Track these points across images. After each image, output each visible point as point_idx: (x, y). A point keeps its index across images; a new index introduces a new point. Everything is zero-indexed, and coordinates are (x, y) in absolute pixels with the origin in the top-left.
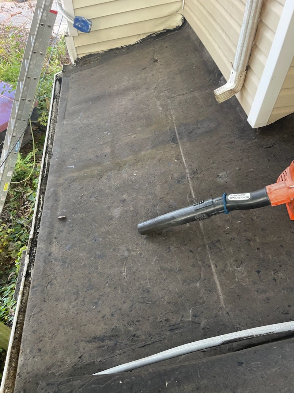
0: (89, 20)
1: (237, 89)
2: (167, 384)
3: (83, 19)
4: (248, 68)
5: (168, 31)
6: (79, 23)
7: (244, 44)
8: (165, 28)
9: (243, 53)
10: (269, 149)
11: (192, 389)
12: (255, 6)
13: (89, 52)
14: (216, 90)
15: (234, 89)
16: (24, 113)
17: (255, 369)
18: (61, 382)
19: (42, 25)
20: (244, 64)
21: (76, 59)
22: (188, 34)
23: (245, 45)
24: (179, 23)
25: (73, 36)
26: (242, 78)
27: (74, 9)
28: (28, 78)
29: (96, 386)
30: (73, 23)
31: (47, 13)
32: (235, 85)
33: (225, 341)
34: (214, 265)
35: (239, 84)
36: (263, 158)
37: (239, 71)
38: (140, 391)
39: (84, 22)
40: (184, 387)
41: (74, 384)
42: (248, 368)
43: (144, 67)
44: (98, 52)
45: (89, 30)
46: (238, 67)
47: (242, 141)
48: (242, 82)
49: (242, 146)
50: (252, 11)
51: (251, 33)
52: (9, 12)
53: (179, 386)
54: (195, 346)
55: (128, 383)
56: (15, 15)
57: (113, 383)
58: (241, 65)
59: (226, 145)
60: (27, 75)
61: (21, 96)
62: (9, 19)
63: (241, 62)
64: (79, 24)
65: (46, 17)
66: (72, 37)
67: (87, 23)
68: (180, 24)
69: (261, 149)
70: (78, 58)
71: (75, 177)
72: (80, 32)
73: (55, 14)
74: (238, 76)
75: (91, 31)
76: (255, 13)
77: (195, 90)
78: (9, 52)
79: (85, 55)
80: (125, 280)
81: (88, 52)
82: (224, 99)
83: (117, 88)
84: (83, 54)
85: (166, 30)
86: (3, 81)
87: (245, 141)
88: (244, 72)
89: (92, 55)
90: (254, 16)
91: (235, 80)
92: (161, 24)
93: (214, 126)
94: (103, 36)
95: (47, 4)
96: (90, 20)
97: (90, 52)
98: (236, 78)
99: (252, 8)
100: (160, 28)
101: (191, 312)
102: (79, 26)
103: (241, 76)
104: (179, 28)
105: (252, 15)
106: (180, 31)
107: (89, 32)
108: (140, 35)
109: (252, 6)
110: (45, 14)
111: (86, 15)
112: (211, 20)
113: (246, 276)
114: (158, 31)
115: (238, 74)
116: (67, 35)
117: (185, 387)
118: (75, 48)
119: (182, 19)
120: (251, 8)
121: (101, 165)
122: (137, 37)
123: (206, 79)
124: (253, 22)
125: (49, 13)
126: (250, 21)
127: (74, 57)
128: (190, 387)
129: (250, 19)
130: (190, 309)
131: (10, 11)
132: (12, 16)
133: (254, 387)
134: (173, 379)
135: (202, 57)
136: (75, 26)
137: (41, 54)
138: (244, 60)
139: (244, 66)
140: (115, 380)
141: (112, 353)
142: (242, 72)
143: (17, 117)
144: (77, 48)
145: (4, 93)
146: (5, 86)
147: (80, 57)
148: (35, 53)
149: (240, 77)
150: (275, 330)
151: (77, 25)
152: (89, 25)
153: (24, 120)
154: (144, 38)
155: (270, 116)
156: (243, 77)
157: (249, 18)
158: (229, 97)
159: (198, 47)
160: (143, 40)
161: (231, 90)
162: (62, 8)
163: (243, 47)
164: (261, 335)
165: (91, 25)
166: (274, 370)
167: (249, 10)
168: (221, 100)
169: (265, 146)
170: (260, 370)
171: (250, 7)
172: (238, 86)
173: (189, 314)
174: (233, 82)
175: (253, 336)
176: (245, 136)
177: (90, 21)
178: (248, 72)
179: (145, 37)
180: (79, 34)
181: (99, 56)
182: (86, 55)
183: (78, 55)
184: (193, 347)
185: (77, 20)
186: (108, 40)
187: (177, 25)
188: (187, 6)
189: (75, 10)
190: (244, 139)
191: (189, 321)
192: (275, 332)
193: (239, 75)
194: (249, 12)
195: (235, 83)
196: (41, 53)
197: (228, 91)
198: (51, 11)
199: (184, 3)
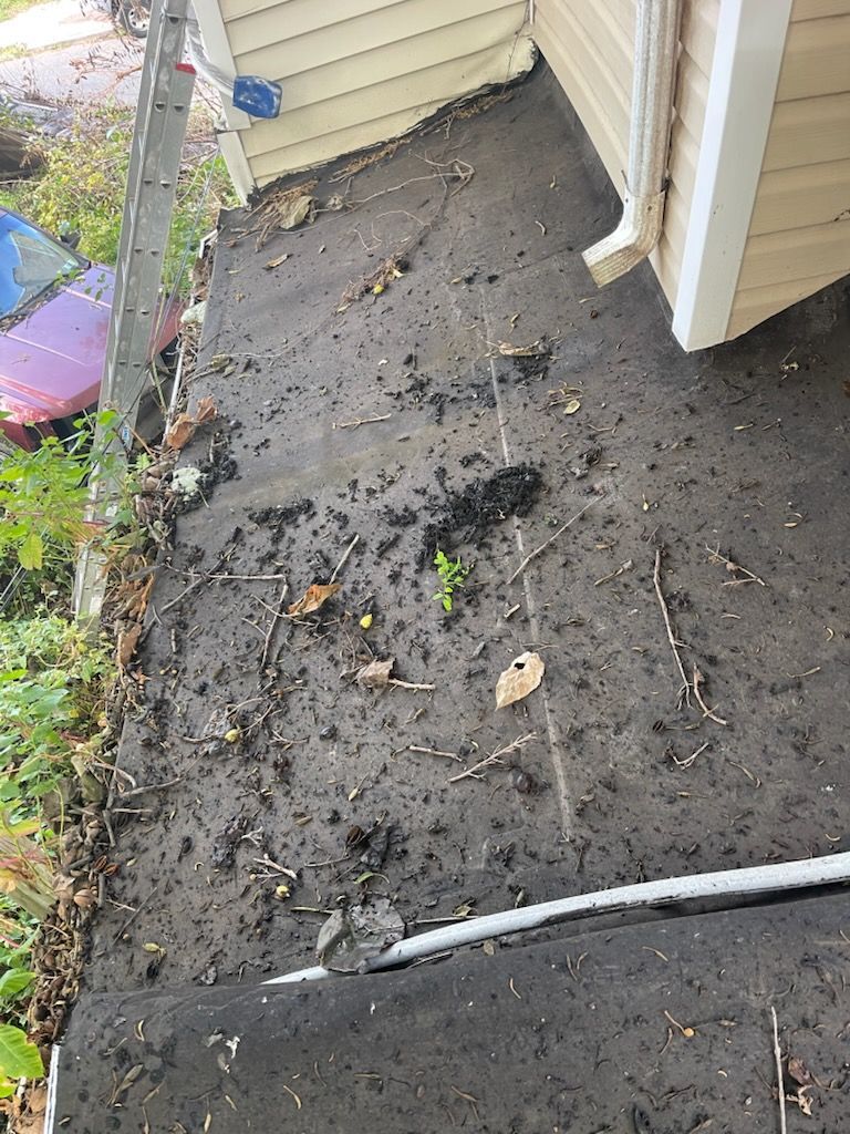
0: (274, 84)
1: (644, 245)
2: (373, 1008)
3: (257, 81)
4: (667, 185)
5: (495, 89)
6: (246, 94)
7: (644, 119)
8: (486, 82)
9: (645, 144)
10: (736, 407)
11: (434, 1023)
12: (658, 12)
13: (285, 171)
14: (586, 252)
15: (634, 245)
16: (134, 347)
17: (602, 982)
18: (129, 999)
19: (159, 106)
20: (655, 173)
21: (251, 192)
22: (549, 93)
23: (647, 122)
24: (524, 63)
25: (238, 131)
26: (652, 213)
27: (234, 58)
28: (138, 251)
29: (205, 1008)
30: (231, 94)
31: (170, 72)
32: (636, 234)
33: (551, 917)
34: (554, 726)
35: (647, 229)
36: (716, 434)
37: (642, 195)
38: (307, 1021)
39: (259, 88)
40: (414, 1018)
41: (156, 1004)
42: (585, 980)
43: (424, 199)
44: (308, 166)
45: (274, 111)
46: (638, 184)
47: (665, 389)
48: (655, 224)
49: (663, 404)
50: (652, 26)
51: (659, 85)
52: (113, 67)
53: (402, 1015)
54: (477, 928)
55: (282, 1001)
56: (128, 74)
57: (246, 1003)
58: (644, 178)
59: (622, 404)
60: (133, 246)
61: (122, 303)
62: (113, 86)
63: (644, 168)
64: (247, 98)
65: (169, 83)
66: (235, 134)
67: (269, 91)
68: (528, 65)
69: (712, 408)
70: (256, 190)
71: (232, 510)
72: (255, 119)
73: (191, 75)
74: (640, 207)
75: (281, 111)
76: (663, 30)
77: (553, 254)
78: (115, 180)
79: (274, 179)
80: (333, 768)
81: (281, 169)
82: (612, 276)
83: (350, 263)
84: (270, 175)
85: (488, 88)
86: (103, 262)
87: (671, 388)
88: (657, 194)
89: (293, 175)
90: (662, 37)
91: (635, 219)
92: (475, 70)
93: (595, 351)
94: (321, 121)
95: (168, 49)
96: (279, 83)
97: (287, 168)
98: (636, 215)
99: (653, 18)
100: (474, 83)
101: (485, 847)
102: (249, 102)
103: (650, 208)
104: (526, 78)
105: (654, 35)
106: (529, 85)
107: (276, 115)
108: (419, 107)
109: (650, 13)
110: (164, 78)
111: (264, 70)
112: (592, 51)
113: (637, 756)
114: (469, 93)
115: (640, 201)
116: (222, 129)
117: (419, 1018)
118: (245, 161)
119: (533, 53)
120: (650, 18)
121: (297, 474)
122: (411, 113)
123: (584, 219)
124: (661, 57)
125: (175, 71)
126: (651, 54)
127: (244, 186)
128: (429, 1019)
129: (651, 48)
130: (484, 840)
131: (116, 63)
132: (121, 77)
133: (596, 1029)
134: (389, 997)
135: (580, 158)
136: (238, 104)
137: (165, 185)
138: (653, 162)
139: (654, 179)
140: (254, 996)
141: (288, 947)
142: (649, 196)
143: (118, 357)
144: (252, 161)
145: (102, 296)
146: (103, 276)
147: (261, 184)
148: (148, 183)
149: (646, 211)
150: (684, 890)
151: (242, 99)
152: (275, 98)
153: (136, 366)
154: (430, 115)
155: (731, 315)
156: (657, 209)
157: (649, 46)
158: (626, 267)
159: (573, 128)
160: (427, 122)
161: (627, 248)
162: (202, 56)
163: (642, 125)
164: (644, 902)
165: (280, 97)
166: (654, 988)
167: (645, 23)
168: (604, 278)
169: (725, 401)
170: (618, 986)
171: (645, 15)
172: (645, 236)
173: (480, 852)
174: (632, 226)
175: (624, 904)
176: (672, 375)
177: (279, 87)
178: (670, 194)
179: (432, 111)
180: (252, 124)
181: (313, 179)
182: (278, 179)
183: (255, 180)
184: (471, 930)
185: (241, 86)
186: (330, 131)
187: (521, 70)
188: (541, 14)
189: (237, 59)
190: (669, 383)
191: (479, 871)
192: (683, 896)
193: (643, 205)
194: (646, 31)
195: (635, 227)
196: (162, 182)
197: (620, 251)
198: (181, 67)
199: (535, 7)
